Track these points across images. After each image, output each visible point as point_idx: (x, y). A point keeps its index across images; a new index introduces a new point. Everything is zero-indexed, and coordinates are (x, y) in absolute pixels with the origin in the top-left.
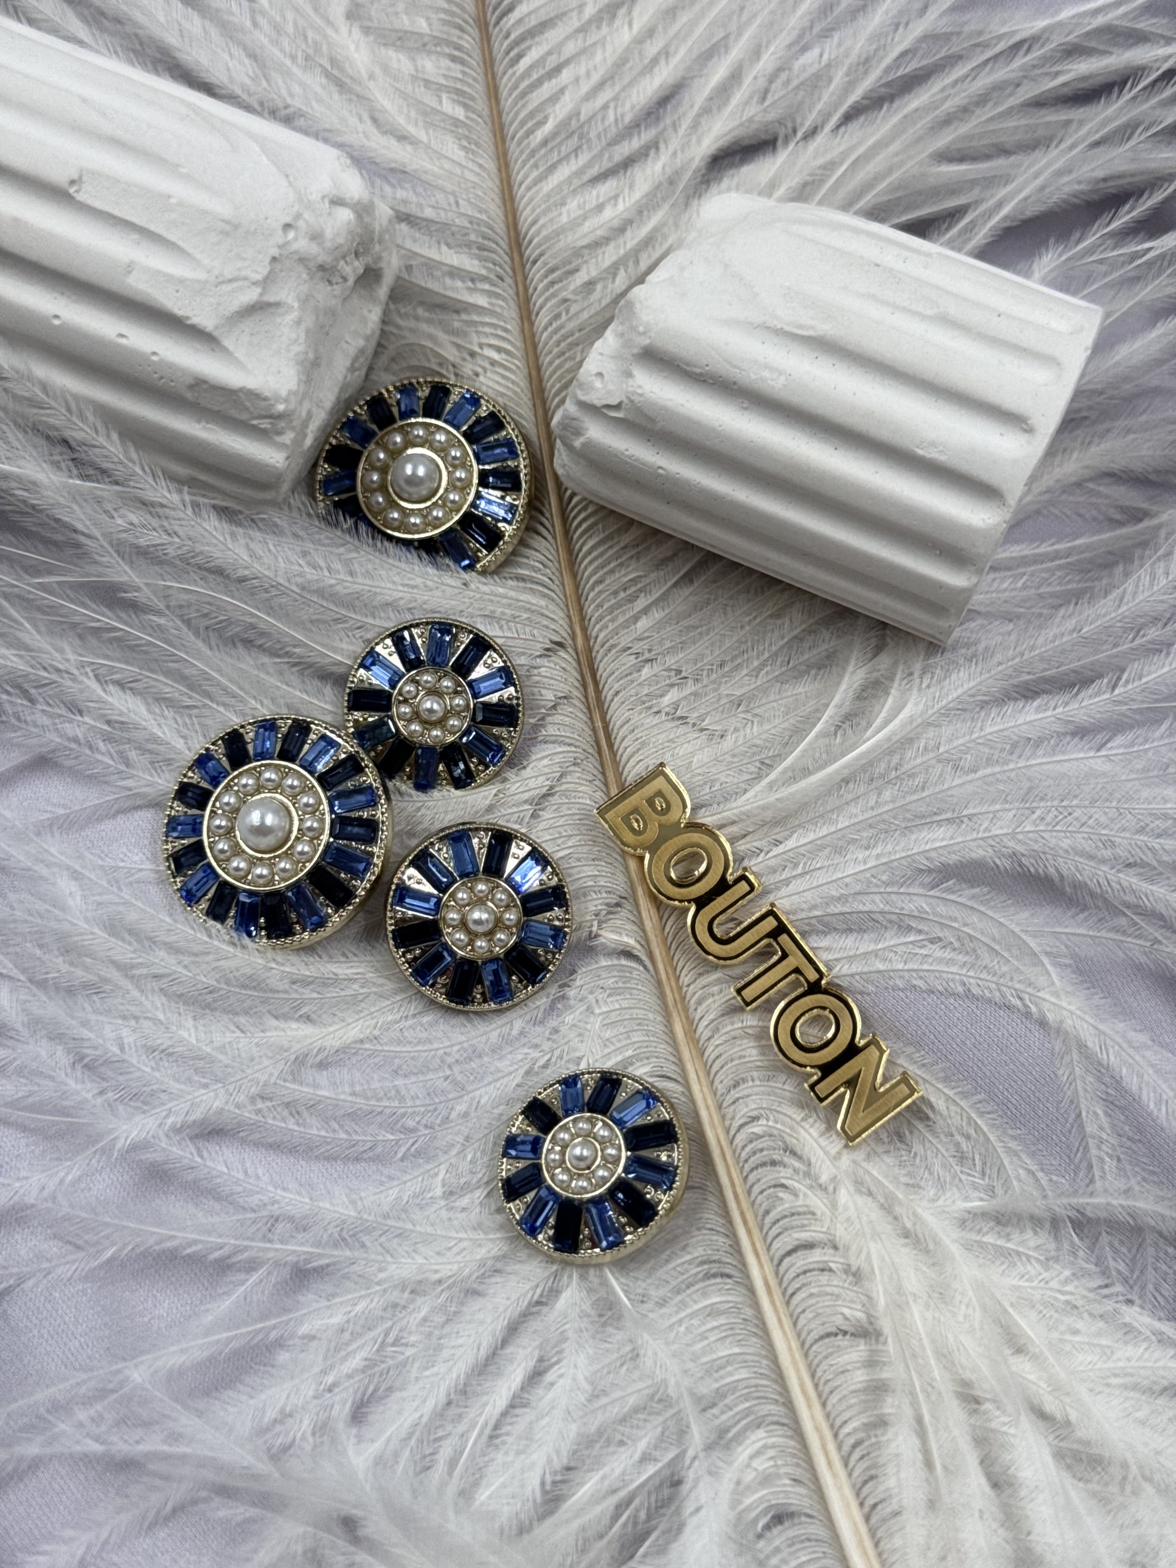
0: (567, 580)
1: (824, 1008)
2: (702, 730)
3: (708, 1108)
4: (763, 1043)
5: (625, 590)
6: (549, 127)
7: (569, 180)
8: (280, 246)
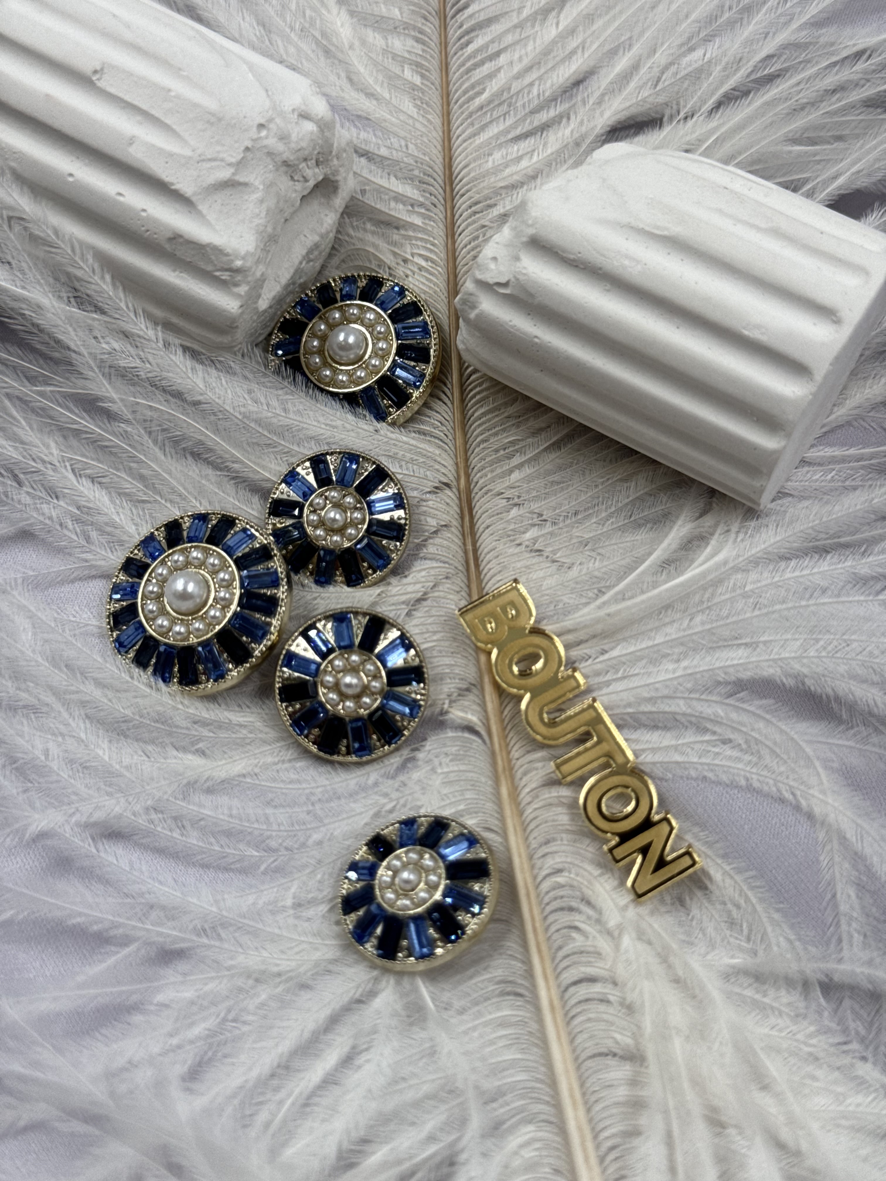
0: (459, 434)
1: (627, 787)
2: (554, 561)
3: (520, 856)
4: (575, 811)
5: (505, 449)
6: (485, 96)
7: (497, 137)
8: (254, 140)
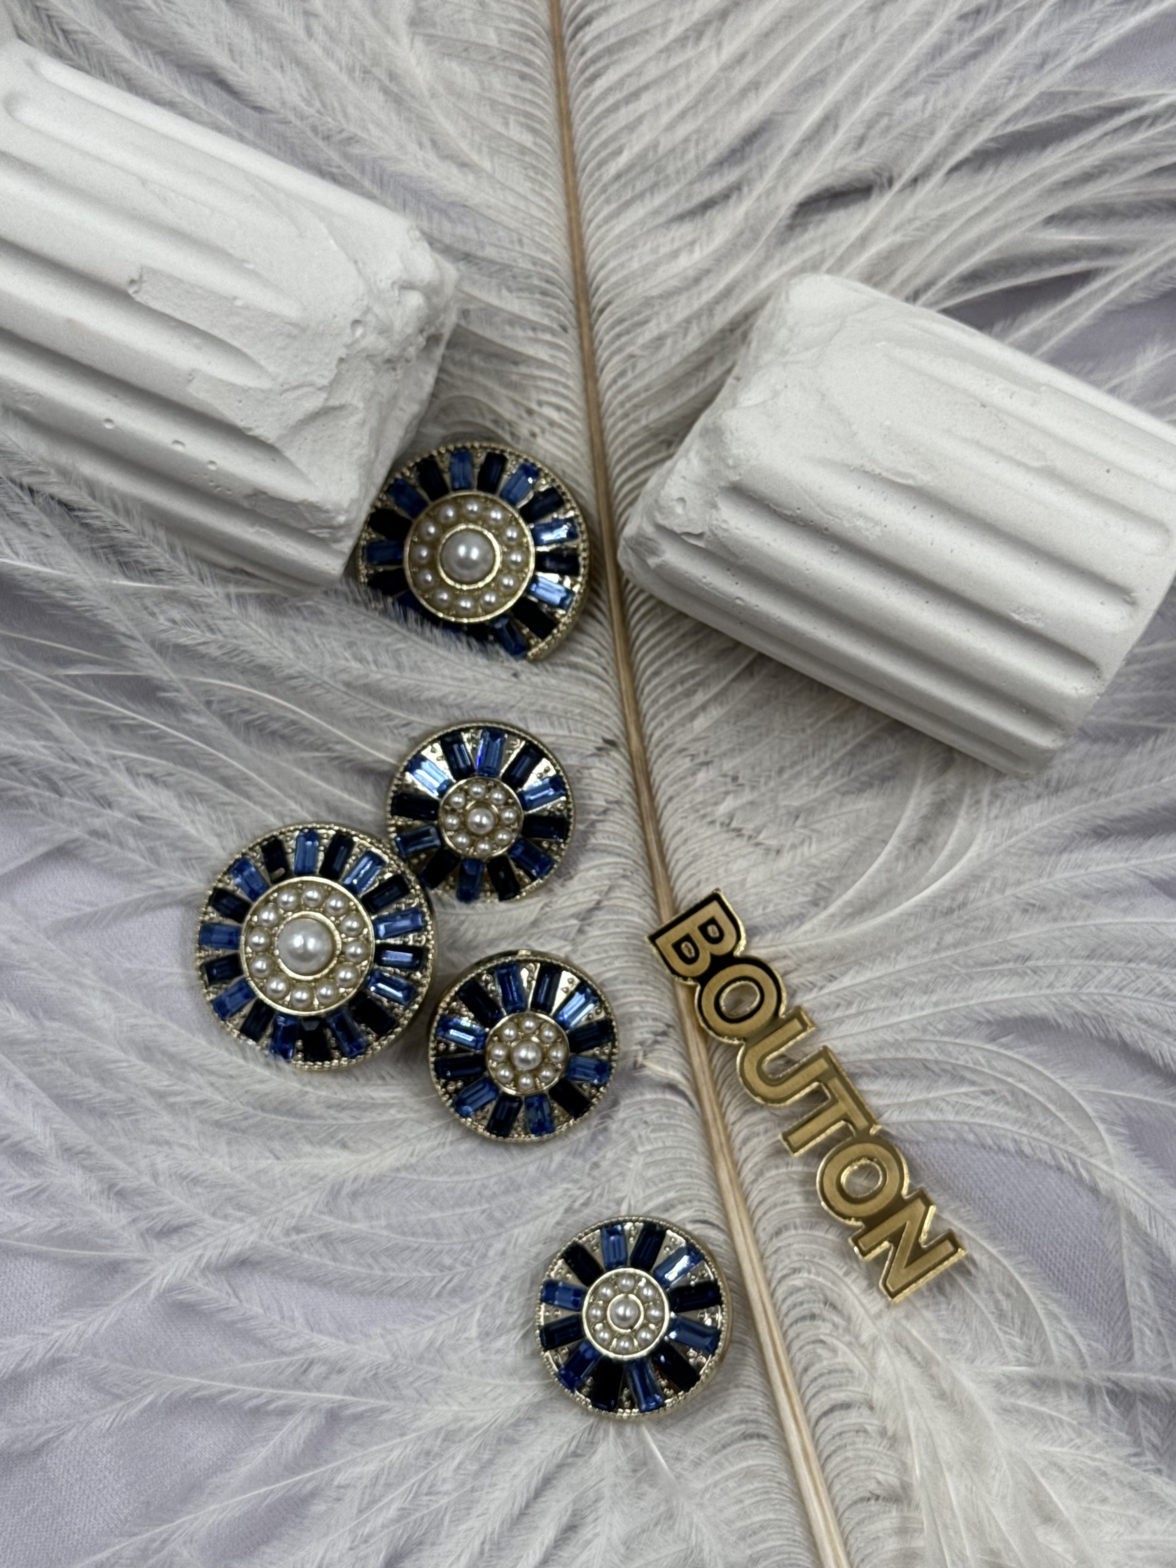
0: (623, 674)
1: (872, 1158)
2: (758, 844)
4: (808, 1188)
5: (683, 683)
6: (624, 159)
7: (642, 222)
8: (348, 346)
